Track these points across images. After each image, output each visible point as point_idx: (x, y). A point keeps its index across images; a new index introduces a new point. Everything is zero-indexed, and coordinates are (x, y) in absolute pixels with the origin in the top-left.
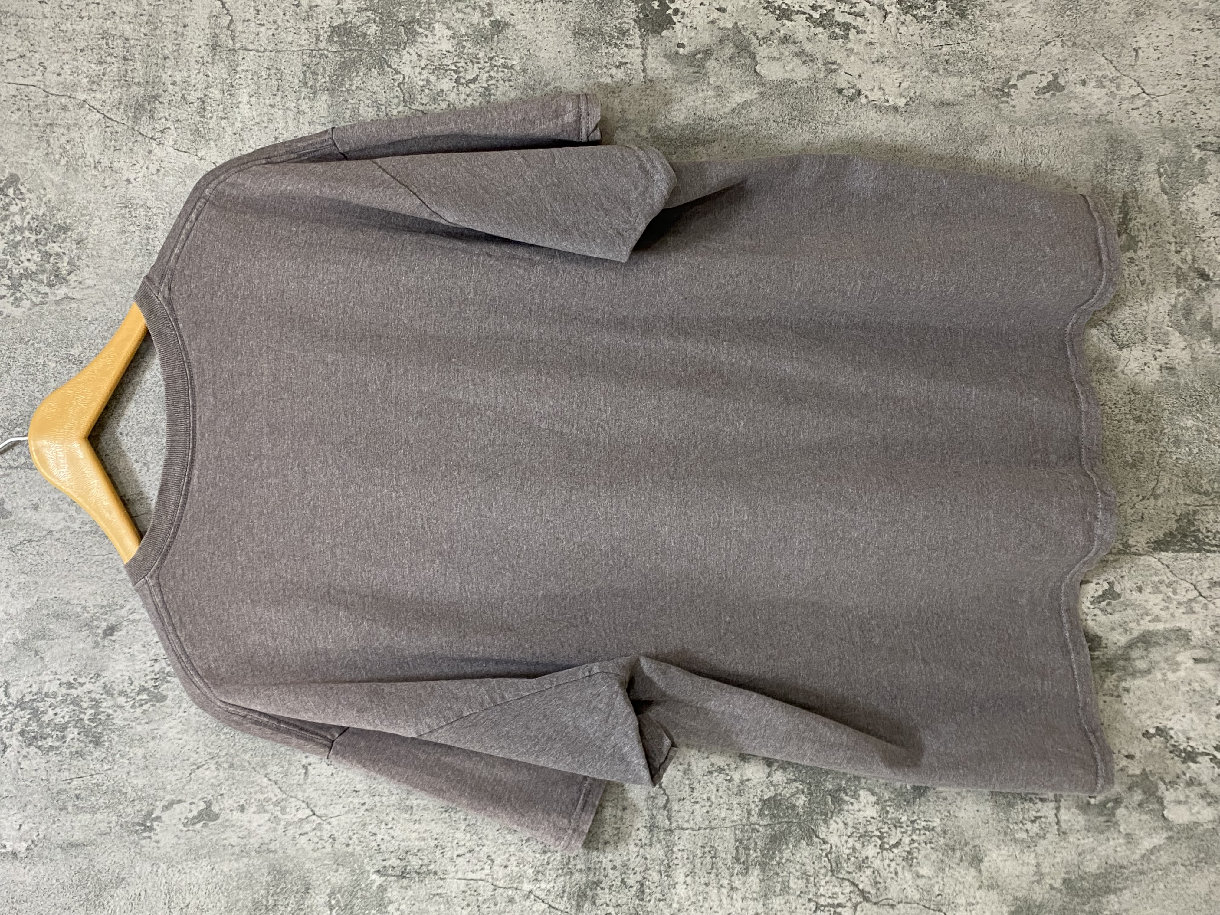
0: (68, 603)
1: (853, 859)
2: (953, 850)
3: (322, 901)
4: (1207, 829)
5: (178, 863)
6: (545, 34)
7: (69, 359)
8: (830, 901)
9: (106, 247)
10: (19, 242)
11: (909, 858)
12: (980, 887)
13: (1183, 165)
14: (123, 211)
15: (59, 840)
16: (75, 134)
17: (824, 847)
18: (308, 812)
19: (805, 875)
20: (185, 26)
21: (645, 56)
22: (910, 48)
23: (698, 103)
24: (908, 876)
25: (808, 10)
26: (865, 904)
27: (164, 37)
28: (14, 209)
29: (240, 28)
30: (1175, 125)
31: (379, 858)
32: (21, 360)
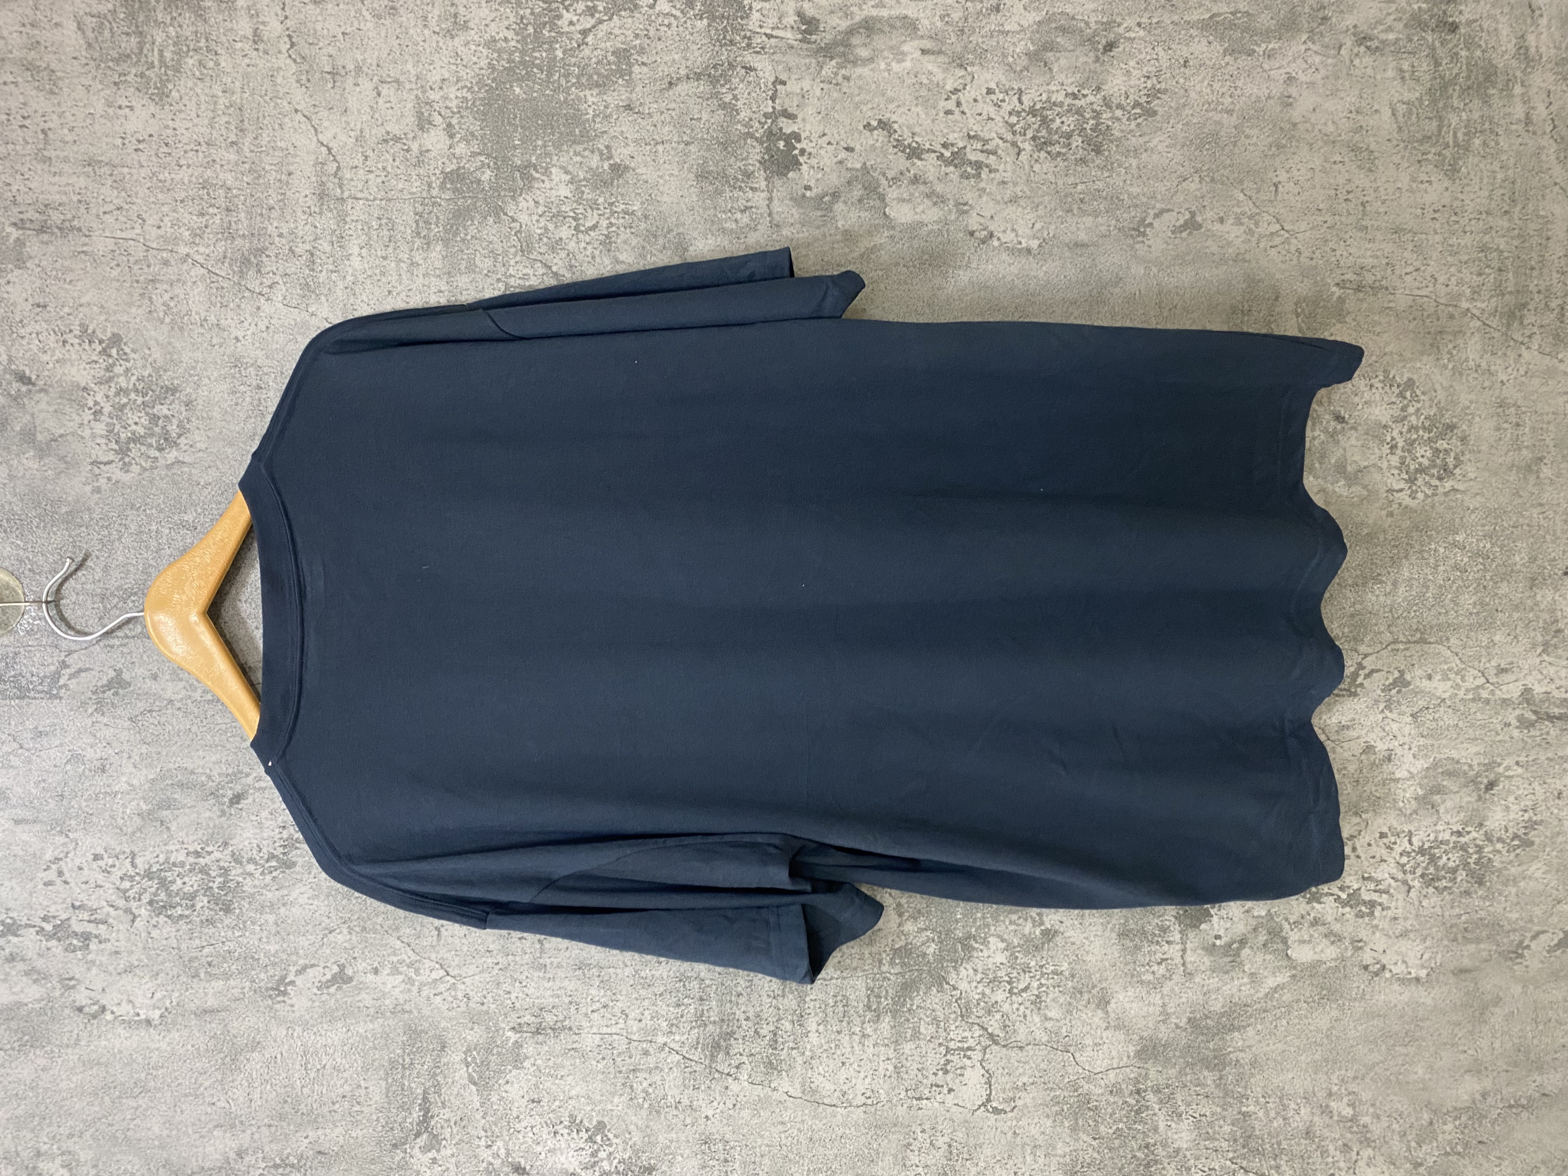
0: (192, 772)
1: (982, 1004)
2: (1081, 993)
3: (458, 1058)
4: (1329, 968)
5: (313, 1026)
6: (667, 178)
7: (183, 525)
8: (960, 1045)
9: (216, 408)
10: (125, 405)
11: (1037, 1002)
12: (1107, 1028)
13: (1322, 304)
14: (233, 371)
15: (192, 1006)
16: (178, 290)
17: (954, 993)
18: (442, 973)
19: (936, 1021)
20: (290, 174)
21: (770, 199)
22: (1044, 188)
23: (826, 248)
24: (1037, 1019)
25: (938, 148)
26: (994, 1047)
27: (268, 186)
28: (118, 370)
29: (348, 176)
30: (1313, 263)
31: (514, 1015)
32: (133, 527)
